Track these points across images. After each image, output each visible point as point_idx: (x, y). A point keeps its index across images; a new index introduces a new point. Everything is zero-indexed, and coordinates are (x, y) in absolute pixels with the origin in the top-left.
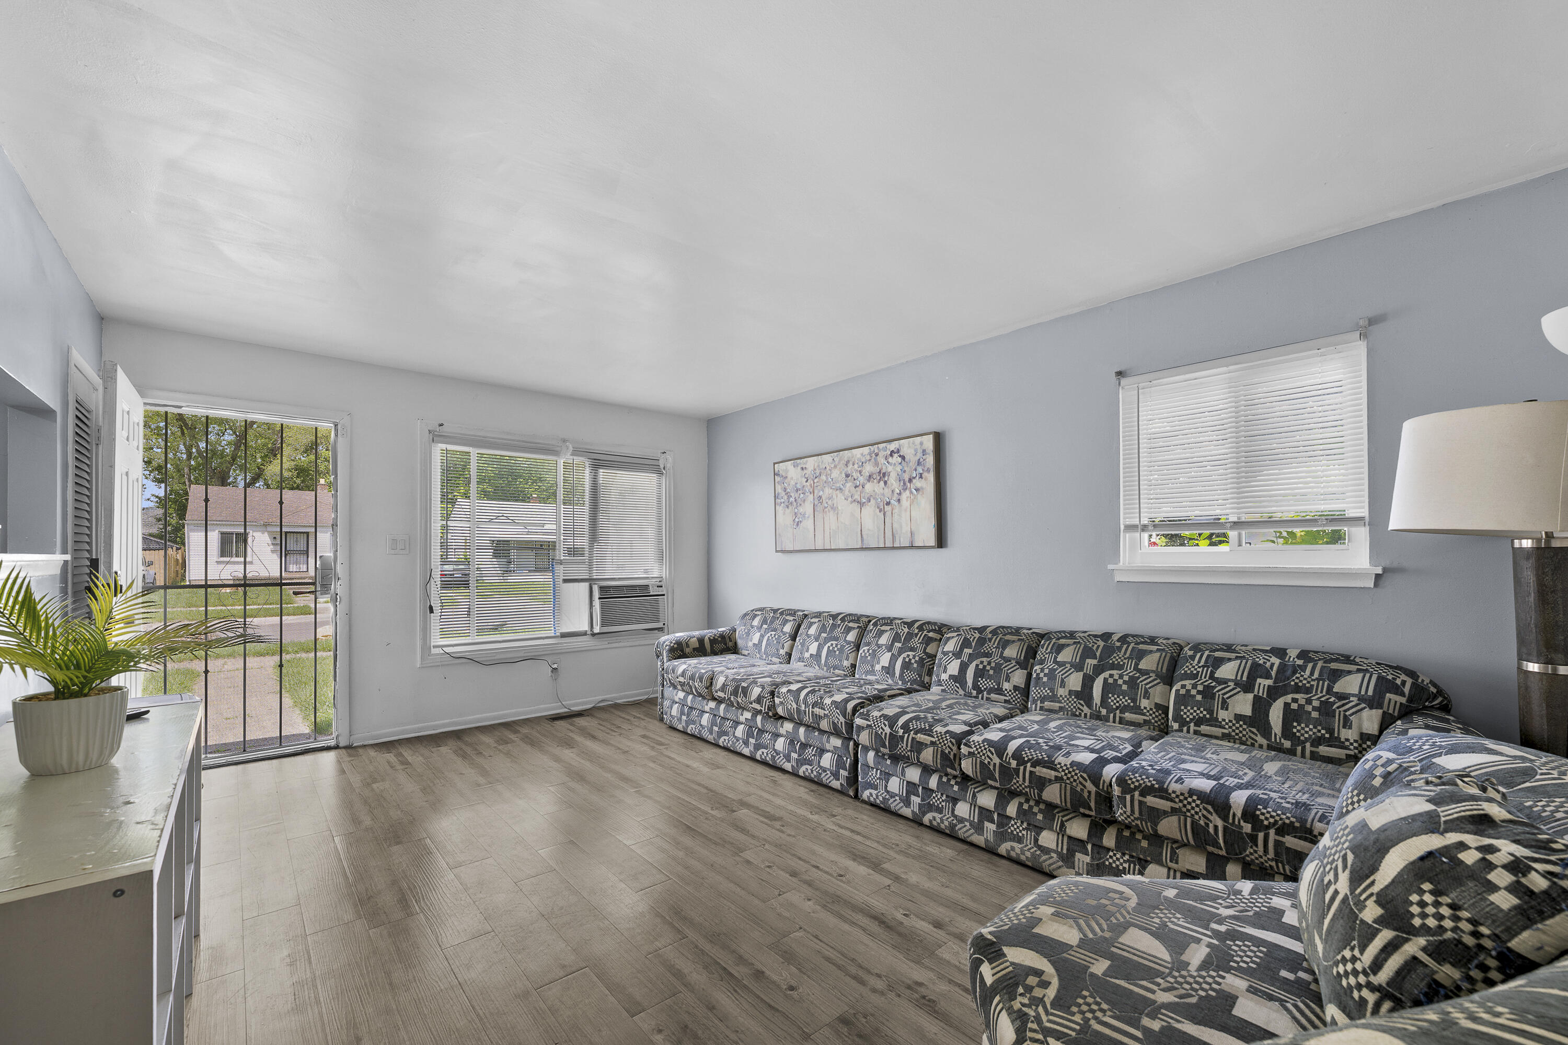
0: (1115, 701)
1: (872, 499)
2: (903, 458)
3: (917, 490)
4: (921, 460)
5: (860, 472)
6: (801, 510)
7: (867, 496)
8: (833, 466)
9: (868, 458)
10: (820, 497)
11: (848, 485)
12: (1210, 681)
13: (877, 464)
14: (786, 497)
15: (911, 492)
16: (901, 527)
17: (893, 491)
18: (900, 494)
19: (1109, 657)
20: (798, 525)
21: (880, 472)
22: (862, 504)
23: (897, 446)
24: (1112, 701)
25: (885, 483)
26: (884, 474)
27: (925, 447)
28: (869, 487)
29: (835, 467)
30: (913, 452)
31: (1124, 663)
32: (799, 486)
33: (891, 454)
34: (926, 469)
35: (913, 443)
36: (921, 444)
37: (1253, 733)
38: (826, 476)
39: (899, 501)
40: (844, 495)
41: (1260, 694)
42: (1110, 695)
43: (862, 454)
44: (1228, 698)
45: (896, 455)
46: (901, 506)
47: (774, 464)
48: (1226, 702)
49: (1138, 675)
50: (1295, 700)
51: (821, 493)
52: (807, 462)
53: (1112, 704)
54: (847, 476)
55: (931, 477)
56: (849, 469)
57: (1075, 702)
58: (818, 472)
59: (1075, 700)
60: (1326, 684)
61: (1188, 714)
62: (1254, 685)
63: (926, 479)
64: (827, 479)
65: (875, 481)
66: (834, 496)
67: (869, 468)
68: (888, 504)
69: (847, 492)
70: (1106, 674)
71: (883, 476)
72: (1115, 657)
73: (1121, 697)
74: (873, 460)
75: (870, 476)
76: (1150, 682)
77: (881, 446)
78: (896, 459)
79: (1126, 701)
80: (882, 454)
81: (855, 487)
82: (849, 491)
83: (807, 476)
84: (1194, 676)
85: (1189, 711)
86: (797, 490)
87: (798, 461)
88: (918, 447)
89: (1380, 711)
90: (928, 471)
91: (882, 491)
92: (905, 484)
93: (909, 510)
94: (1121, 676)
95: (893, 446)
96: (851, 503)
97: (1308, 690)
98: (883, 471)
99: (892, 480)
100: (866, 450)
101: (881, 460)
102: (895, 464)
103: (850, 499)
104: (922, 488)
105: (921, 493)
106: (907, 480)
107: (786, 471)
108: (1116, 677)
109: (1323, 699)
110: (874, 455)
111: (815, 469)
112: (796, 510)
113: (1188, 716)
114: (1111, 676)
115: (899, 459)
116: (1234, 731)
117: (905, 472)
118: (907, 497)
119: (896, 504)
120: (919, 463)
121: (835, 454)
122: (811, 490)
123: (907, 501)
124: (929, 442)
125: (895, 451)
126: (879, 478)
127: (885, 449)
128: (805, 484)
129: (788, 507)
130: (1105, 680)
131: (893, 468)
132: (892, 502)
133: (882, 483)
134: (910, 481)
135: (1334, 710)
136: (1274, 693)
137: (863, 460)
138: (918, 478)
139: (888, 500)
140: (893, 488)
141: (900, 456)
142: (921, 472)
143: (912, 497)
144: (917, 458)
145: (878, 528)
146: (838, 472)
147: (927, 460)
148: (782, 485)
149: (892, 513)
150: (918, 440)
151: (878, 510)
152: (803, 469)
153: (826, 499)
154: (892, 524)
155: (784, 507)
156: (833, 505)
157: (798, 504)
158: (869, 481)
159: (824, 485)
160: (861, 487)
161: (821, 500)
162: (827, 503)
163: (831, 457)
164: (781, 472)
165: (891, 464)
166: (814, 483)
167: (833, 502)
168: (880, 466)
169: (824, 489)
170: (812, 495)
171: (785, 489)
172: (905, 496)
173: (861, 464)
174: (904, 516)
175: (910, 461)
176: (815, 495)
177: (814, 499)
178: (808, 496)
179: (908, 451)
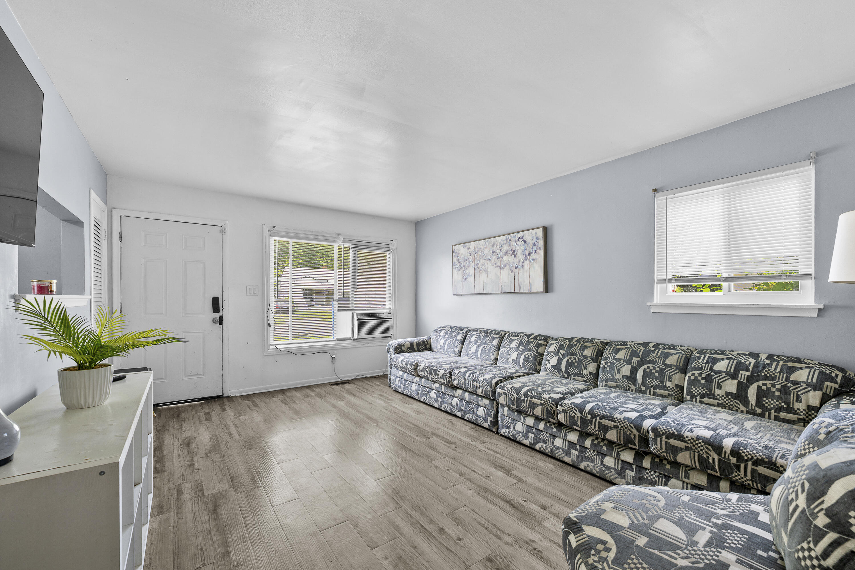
0: (650, 382)
1: (507, 265)
2: (525, 242)
3: (533, 260)
4: (536, 243)
5: (501, 250)
6: (467, 272)
7: (504, 264)
8: (485, 247)
9: (505, 242)
10: (478, 264)
11: (494, 257)
12: (710, 372)
13: (510, 245)
14: (459, 264)
15: (530, 261)
16: (524, 281)
17: (519, 261)
18: (523, 262)
19: (647, 356)
20: (465, 280)
21: (512, 250)
22: (501, 268)
23: (522, 235)
24: (649, 382)
25: (515, 256)
26: (514, 251)
27: (538, 235)
28: (505, 258)
29: (487, 247)
30: (531, 238)
31: (656, 360)
32: (466, 258)
33: (518, 240)
34: (538, 248)
35: (531, 233)
36: (536, 233)
37: (737, 403)
38: (481, 252)
39: (523, 266)
40: (491, 263)
41: (742, 380)
42: (648, 379)
43: (502, 240)
44: (721, 382)
45: (521, 240)
46: (524, 269)
47: (452, 246)
48: (720, 385)
49: (664, 367)
50: (764, 385)
51: (478, 262)
52: (470, 244)
53: (649, 384)
54: (493, 252)
55: (541, 252)
56: (494, 249)
57: (626, 382)
58: (476, 250)
59: (626, 381)
60: (785, 375)
61: (696, 391)
62: (738, 375)
63: (538, 254)
64: (482, 254)
65: (509, 255)
66: (486, 264)
67: (505, 248)
68: (517, 268)
69: (493, 261)
70: (645, 366)
71: (514, 252)
72: (650, 357)
73: (654, 380)
74: (508, 243)
75: (506, 252)
76: (672, 372)
77: (512, 235)
78: (521, 242)
79: (657, 382)
80: (513, 239)
81: (498, 258)
82: (494, 261)
83: (470, 253)
84: (700, 369)
85: (696, 389)
86: (465, 261)
87: (466, 244)
88: (534, 235)
89: (821, 393)
90: (540, 249)
91: (513, 261)
92: (526, 256)
93: (528, 271)
94: (654, 368)
95: (519, 235)
96: (496, 267)
97: (773, 379)
98: (514, 249)
99: (519, 254)
100: (504, 238)
101: (513, 243)
102: (520, 245)
103: (495, 265)
104: (536, 259)
105: (535, 261)
106: (527, 254)
107: (459, 250)
108: (651, 368)
109: (783, 384)
110: (508, 240)
111: (475, 249)
112: (464, 272)
113: (696, 392)
114: (648, 367)
115: (523, 243)
116: (725, 402)
117: (526, 249)
118: (528, 264)
119: (521, 268)
120: (534, 245)
121: (487, 240)
122: (473, 260)
123: (527, 266)
124: (540, 233)
125: (521, 238)
126: (511, 253)
127: (515, 237)
128: (469, 257)
129: (460, 270)
130: (645, 370)
131: (520, 247)
132: (519, 266)
133: (513, 256)
134: (529, 254)
135: (790, 391)
136: (751, 380)
137: (502, 243)
138: (533, 253)
139: (516, 266)
140: (519, 259)
141: (523, 241)
142: (536, 249)
143: (530, 264)
144: (533, 242)
145: (511, 282)
146: (488, 250)
147: (539, 243)
148: (457, 258)
149: (519, 273)
150: (534, 231)
151: (511, 271)
152: (468, 248)
153: (481, 265)
154: (519, 279)
155: (458, 270)
156: (485, 269)
157: (466, 268)
158: (506, 255)
159: (480, 257)
160: (501, 259)
161: (478, 266)
162: (482, 267)
163: (484, 242)
164: (456, 251)
165: (518, 245)
166: (474, 256)
167: (485, 267)
168: (512, 247)
169: (480, 260)
170: (473, 263)
171: (458, 260)
172: (526, 263)
173: (501, 245)
174: (525, 274)
175: (529, 243)
176: (475, 263)
177: (474, 265)
178: (471, 264)
179: (529, 238)
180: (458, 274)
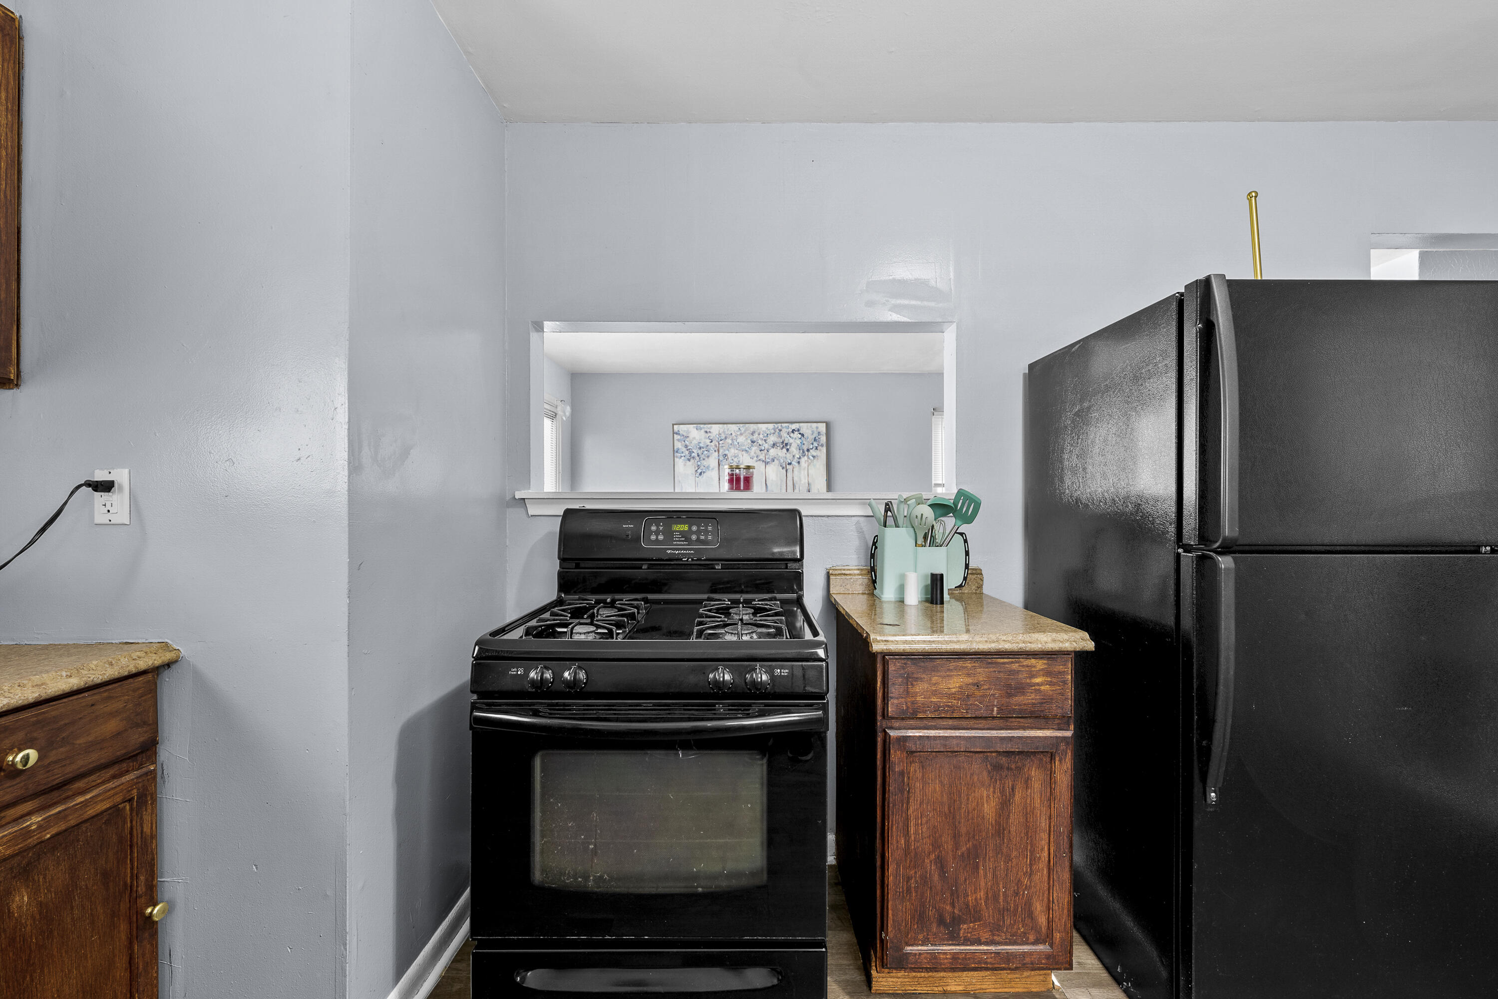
1: (775, 460)
2: (803, 435)
3: (814, 457)
4: (817, 438)
5: (765, 440)
6: (705, 463)
7: (771, 457)
8: (739, 433)
9: (773, 431)
10: (726, 455)
11: (754, 449)
13: (780, 437)
14: (687, 452)
15: (808, 458)
16: (801, 480)
17: (793, 456)
18: (800, 458)
20: (700, 474)
21: (783, 442)
22: (766, 463)
23: (798, 427)
25: (788, 450)
26: (786, 444)
27: (819, 430)
28: (773, 452)
29: (741, 434)
30: (811, 432)
32: (701, 445)
33: (793, 431)
34: (820, 444)
35: (811, 427)
36: (817, 428)
38: (732, 440)
39: (799, 462)
40: (749, 455)
43: (767, 428)
45: (796, 433)
46: (800, 466)
47: (673, 425)
51: (727, 452)
52: (711, 427)
54: (753, 442)
55: (824, 449)
56: (755, 437)
58: (723, 436)
63: (820, 450)
64: (733, 442)
65: (779, 448)
66: (740, 456)
67: (772, 439)
68: (790, 464)
69: (752, 453)
71: (785, 445)
74: (777, 433)
75: (774, 444)
77: (784, 425)
78: (796, 435)
80: (784, 430)
81: (761, 451)
82: (755, 453)
83: (711, 438)
86: (700, 448)
87: (702, 426)
88: (815, 429)
90: (822, 446)
91: (784, 455)
92: (803, 452)
93: (806, 468)
95: (794, 426)
96: (757, 461)
98: (786, 442)
99: (794, 449)
100: (771, 426)
101: (784, 434)
102: (795, 439)
104: (817, 456)
105: (816, 459)
106: (805, 449)
107: (688, 432)
110: (777, 430)
111: (720, 434)
112: (699, 463)
115: (800, 436)
117: (804, 444)
118: (806, 461)
119: (797, 464)
120: (815, 440)
121: (741, 425)
122: (716, 449)
123: (805, 463)
124: (822, 428)
125: (796, 430)
126: (781, 446)
127: (788, 427)
128: (709, 444)
129: (689, 460)
131: (794, 441)
132: (793, 463)
133: (785, 450)
134: (808, 450)
137: (768, 432)
138: (814, 449)
139: (790, 462)
140: (794, 454)
141: (800, 434)
142: (817, 446)
143: (809, 461)
144: (813, 437)
145: (782, 481)
146: (744, 439)
147: (822, 439)
148: (683, 442)
149: (793, 470)
150: (814, 425)
151: (781, 468)
152: (706, 432)
153: (732, 457)
154: (793, 477)
155: (685, 460)
156: (739, 461)
157: (701, 459)
158: (773, 448)
159: (730, 446)
160: (766, 451)
161: (726, 457)
162: (733, 460)
163: (737, 426)
164: (681, 432)
165: (792, 438)
166: (719, 444)
167: (738, 460)
168: (783, 438)
169: (730, 450)
170: (717, 453)
171: (686, 446)
172: (803, 460)
173: (766, 435)
174: (802, 472)
175: (808, 438)
176: (720, 453)
177: (719, 456)
178: (712, 453)
179: (807, 431)
180: (685, 465)
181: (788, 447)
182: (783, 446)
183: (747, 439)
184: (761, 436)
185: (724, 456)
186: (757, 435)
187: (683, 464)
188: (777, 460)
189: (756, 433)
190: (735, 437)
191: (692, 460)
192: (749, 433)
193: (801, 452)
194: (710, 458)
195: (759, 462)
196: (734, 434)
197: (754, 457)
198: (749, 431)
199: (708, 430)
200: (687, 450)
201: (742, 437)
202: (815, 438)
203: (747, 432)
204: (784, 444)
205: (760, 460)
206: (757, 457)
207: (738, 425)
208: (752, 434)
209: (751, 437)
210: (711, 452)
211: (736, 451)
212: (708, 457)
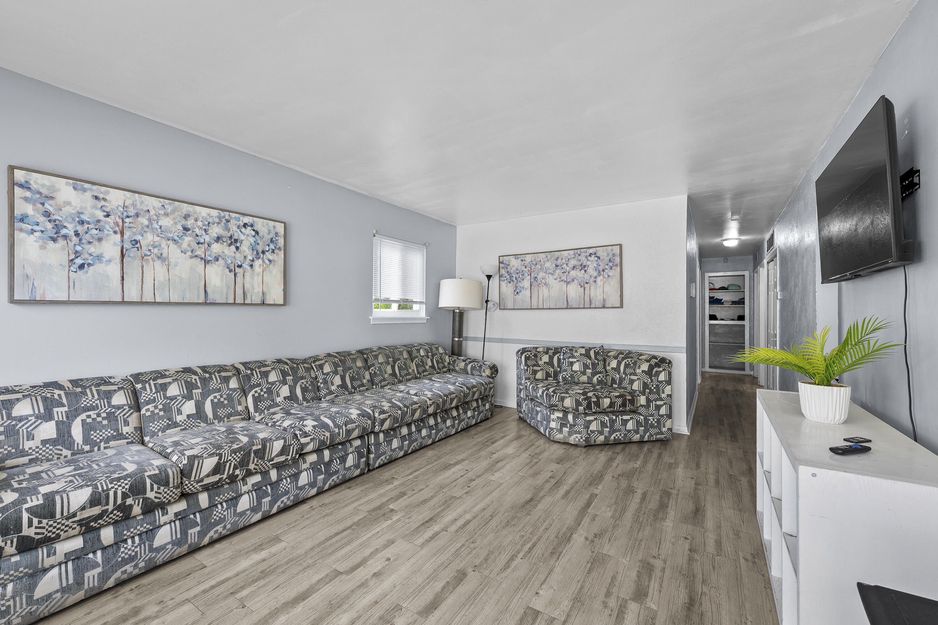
1: (220, 259)
2: (257, 232)
3: (270, 261)
4: (274, 239)
5: (205, 231)
7: (214, 255)
8: (162, 212)
10: (137, 242)
11: (187, 239)
13: (227, 229)
15: (263, 262)
16: (255, 288)
17: (245, 257)
18: (253, 261)
20: (83, 266)
21: (231, 237)
22: (208, 262)
23: (251, 221)
25: (237, 248)
26: (236, 241)
27: (275, 230)
28: (217, 247)
29: (166, 215)
30: (267, 231)
32: (84, 217)
34: (278, 247)
35: (266, 224)
36: (274, 227)
38: (149, 220)
39: (251, 265)
40: (180, 247)
43: (209, 215)
45: (249, 228)
46: (252, 270)
47: (13, 167)
51: (138, 237)
52: (107, 193)
54: (186, 229)
55: (282, 254)
58: (132, 212)
63: (277, 254)
64: (151, 224)
65: (225, 243)
66: (164, 245)
67: (216, 231)
68: (240, 266)
69: (185, 246)
71: (234, 242)
74: (223, 224)
75: (218, 238)
78: (249, 230)
80: (232, 222)
81: (198, 243)
82: (190, 246)
87: (87, 186)
88: (272, 229)
90: (280, 249)
91: (233, 255)
93: (261, 275)
95: (247, 220)
96: (193, 257)
99: (245, 248)
100: (215, 213)
101: (233, 226)
102: (248, 235)
103: (189, 253)
104: (274, 260)
105: (272, 264)
106: (260, 251)
110: (223, 220)
111: (125, 207)
112: (78, 248)
115: (253, 233)
117: (258, 244)
118: (260, 265)
119: (249, 268)
120: (272, 241)
121: (167, 201)
122: (118, 230)
123: (261, 268)
124: (280, 228)
125: (248, 224)
126: (230, 242)
127: (237, 219)
128: (102, 218)
129: (54, 240)
131: (246, 238)
132: (244, 265)
133: (233, 248)
134: (263, 252)
137: (211, 220)
138: (270, 251)
139: (240, 264)
140: (245, 254)
141: (254, 230)
142: (274, 248)
143: (264, 265)
144: (270, 237)
145: (228, 287)
146: (171, 222)
147: (279, 241)
148: (41, 206)
149: (244, 275)
150: (272, 223)
151: (228, 270)
152: (97, 198)
153: (148, 245)
154: (244, 284)
155: (43, 239)
156: (161, 254)
157: (84, 241)
158: (217, 242)
159: (146, 229)
160: (206, 245)
161: (138, 245)
162: (150, 250)
163: (160, 202)
164: (34, 186)
165: (244, 234)
166: (123, 222)
167: (160, 252)
168: (231, 232)
169: (144, 235)
170: (118, 236)
171: (47, 214)
172: (258, 263)
173: (207, 223)
174: (256, 278)
175: (263, 237)
176: (125, 237)
177: (122, 241)
178: (108, 235)
179: (263, 229)
180: (43, 247)
181: (238, 245)
182: (232, 242)
183: (176, 223)
184: (200, 223)
185: (134, 243)
186: (193, 221)
187: (37, 245)
188: (223, 259)
189: (191, 217)
190: (155, 217)
191: (61, 243)
192: (180, 216)
193: (255, 253)
194: (104, 242)
195: (194, 259)
196: (152, 212)
197: (188, 251)
198: (180, 213)
199: (101, 196)
200: (50, 221)
201: (168, 219)
202: (272, 238)
203: (177, 213)
204: (233, 240)
205: (196, 256)
206: (192, 251)
207: (162, 200)
208: (184, 218)
209: (184, 222)
210: (106, 232)
211: (157, 239)
212: (100, 240)
